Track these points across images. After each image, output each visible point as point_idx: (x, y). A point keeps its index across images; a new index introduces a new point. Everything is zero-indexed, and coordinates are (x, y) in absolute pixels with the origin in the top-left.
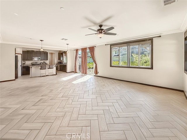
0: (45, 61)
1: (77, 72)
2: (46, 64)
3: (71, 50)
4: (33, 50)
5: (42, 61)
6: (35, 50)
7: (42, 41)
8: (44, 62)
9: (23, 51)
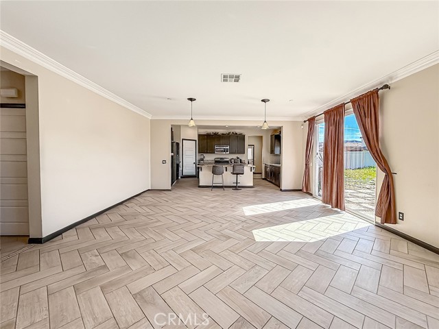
0: (239, 156)
1: (311, 195)
2: (241, 162)
3: (294, 123)
4: (217, 131)
5: (234, 156)
6: (220, 131)
7: (191, 100)
8: (238, 158)
9: (199, 136)
